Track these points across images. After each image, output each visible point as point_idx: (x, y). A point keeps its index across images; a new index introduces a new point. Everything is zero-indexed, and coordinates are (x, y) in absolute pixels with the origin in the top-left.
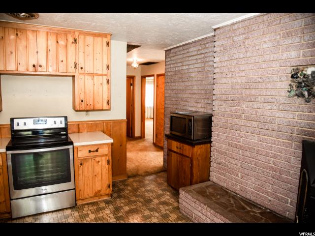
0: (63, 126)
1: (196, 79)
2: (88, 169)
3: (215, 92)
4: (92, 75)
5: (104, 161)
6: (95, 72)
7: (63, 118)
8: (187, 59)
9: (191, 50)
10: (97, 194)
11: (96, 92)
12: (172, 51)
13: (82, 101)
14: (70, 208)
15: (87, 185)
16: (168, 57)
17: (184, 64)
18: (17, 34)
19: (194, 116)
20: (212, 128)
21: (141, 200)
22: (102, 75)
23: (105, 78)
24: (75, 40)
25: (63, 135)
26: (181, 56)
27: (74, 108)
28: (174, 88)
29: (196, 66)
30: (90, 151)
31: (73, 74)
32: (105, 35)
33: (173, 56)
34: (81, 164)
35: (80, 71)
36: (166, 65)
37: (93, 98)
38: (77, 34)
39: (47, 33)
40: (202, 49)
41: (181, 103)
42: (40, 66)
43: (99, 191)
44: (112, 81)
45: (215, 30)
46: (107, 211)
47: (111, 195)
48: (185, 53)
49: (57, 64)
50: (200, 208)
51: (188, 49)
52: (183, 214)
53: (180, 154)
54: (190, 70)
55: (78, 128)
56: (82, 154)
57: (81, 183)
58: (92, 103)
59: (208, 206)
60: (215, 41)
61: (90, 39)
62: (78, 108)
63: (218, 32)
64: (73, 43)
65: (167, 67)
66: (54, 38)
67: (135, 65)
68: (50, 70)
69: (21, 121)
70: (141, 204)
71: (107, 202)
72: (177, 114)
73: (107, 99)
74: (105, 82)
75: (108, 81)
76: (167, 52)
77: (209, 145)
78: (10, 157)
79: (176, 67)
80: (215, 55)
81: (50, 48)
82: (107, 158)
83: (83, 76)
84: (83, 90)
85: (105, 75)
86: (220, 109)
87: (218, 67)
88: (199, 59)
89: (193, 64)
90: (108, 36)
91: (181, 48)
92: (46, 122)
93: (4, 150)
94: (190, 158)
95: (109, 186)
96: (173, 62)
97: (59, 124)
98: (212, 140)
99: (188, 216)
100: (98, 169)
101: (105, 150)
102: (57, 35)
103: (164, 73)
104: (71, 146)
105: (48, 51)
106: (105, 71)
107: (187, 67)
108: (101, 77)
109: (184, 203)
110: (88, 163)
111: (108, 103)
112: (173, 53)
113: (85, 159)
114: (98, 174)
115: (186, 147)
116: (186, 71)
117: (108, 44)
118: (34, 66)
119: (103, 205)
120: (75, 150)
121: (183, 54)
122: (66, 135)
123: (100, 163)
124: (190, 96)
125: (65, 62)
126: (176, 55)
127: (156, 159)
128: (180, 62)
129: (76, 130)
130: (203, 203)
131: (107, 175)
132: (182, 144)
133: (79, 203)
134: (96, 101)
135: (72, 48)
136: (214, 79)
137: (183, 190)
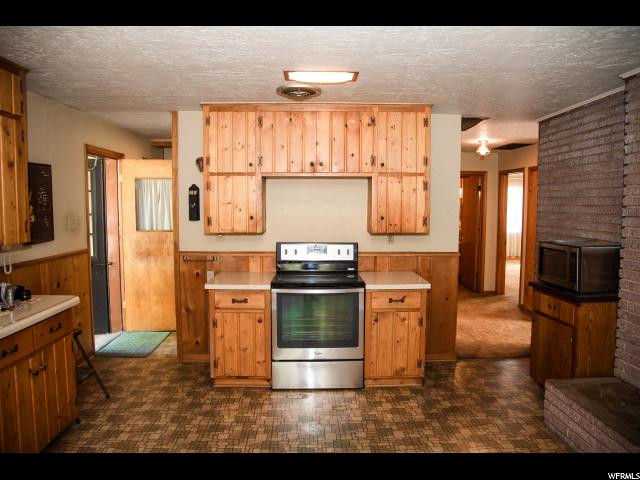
0: (351, 258)
1: (595, 176)
2: (386, 329)
3: (626, 201)
4: (400, 175)
5: (413, 319)
6: (405, 170)
7: (352, 246)
8: (579, 138)
9: (587, 119)
10: (399, 374)
11: (405, 204)
12: (552, 123)
13: (382, 218)
14: (354, 389)
15: (384, 356)
16: (543, 134)
17: (574, 147)
18: (291, 120)
19: (580, 248)
20: (620, 271)
21: (475, 395)
22: (415, 174)
23: (421, 179)
24: (373, 121)
25: (351, 272)
26: (567, 133)
27: (370, 230)
28: (554, 194)
29: (597, 150)
30: (391, 301)
31: (369, 175)
32: (421, 108)
33: (554, 134)
34: (376, 320)
35: (380, 169)
36: (540, 151)
37: (399, 213)
38: (376, 109)
39: (332, 113)
40: (606, 118)
41: (568, 223)
42: (321, 164)
43: (403, 370)
44: (432, 184)
45: (627, 80)
46: (413, 403)
47: (423, 381)
48: (575, 127)
49: (345, 159)
50: (578, 418)
51: (582, 118)
52: (550, 430)
53: (554, 319)
54: (585, 160)
55: (375, 263)
56: (378, 304)
57: (374, 351)
58: (397, 221)
59: (593, 414)
60: (626, 103)
61: (395, 117)
62: (375, 230)
63: (632, 84)
64: (369, 125)
65: (543, 154)
66: (342, 119)
67: (483, 151)
68: (335, 169)
69: (291, 248)
70: (472, 402)
71: (414, 391)
72: (551, 243)
73: (423, 215)
74: (420, 186)
75: (426, 186)
76: (543, 126)
77: (614, 304)
78: (275, 297)
79: (558, 154)
80: (628, 129)
81: (335, 135)
82: (418, 314)
83: (385, 178)
84: (384, 199)
85: (422, 174)
86: (635, 234)
87: (632, 153)
88: (602, 136)
89: (591, 147)
90: (427, 109)
91: (568, 117)
92: (325, 251)
93: (268, 287)
94: (572, 327)
95: (419, 365)
96: (552, 144)
97: (346, 254)
98: (620, 295)
99: (559, 433)
100: (402, 331)
101: (416, 301)
102: (346, 115)
103: (536, 165)
104: (362, 290)
105: (332, 140)
106: (421, 169)
107: (578, 154)
108: (414, 178)
109: (552, 408)
110: (386, 320)
111: (426, 222)
112: (553, 127)
113: (383, 313)
114: (402, 340)
115: (566, 305)
116: (577, 162)
117: (426, 122)
118: (312, 164)
119: (407, 393)
120: (368, 297)
121: (571, 128)
122: (355, 273)
123: (406, 322)
124: (584, 210)
125: (356, 155)
126: (558, 132)
127: (518, 332)
128: (566, 145)
129: (370, 266)
130: (584, 408)
131: (418, 344)
132: (557, 300)
133: (369, 384)
134: (404, 220)
135: (367, 133)
136: (625, 176)
137: (552, 383)
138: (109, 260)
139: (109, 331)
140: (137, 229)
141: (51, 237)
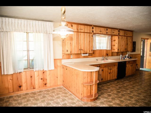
138: (144, 56)
139: (143, 68)
140: (150, 51)
141: (135, 51)
